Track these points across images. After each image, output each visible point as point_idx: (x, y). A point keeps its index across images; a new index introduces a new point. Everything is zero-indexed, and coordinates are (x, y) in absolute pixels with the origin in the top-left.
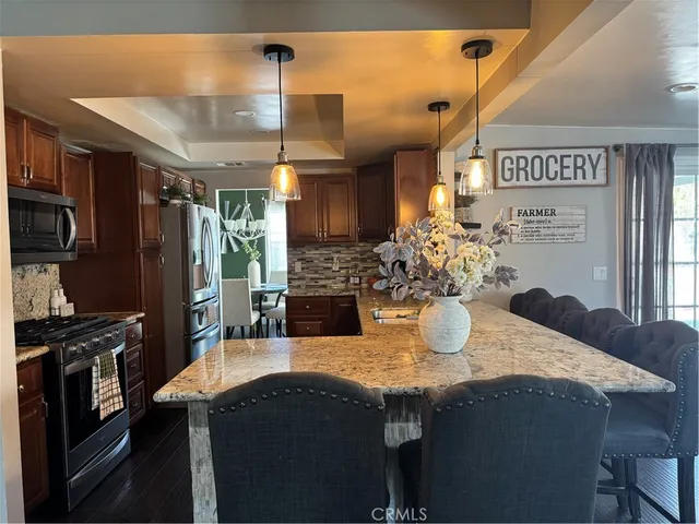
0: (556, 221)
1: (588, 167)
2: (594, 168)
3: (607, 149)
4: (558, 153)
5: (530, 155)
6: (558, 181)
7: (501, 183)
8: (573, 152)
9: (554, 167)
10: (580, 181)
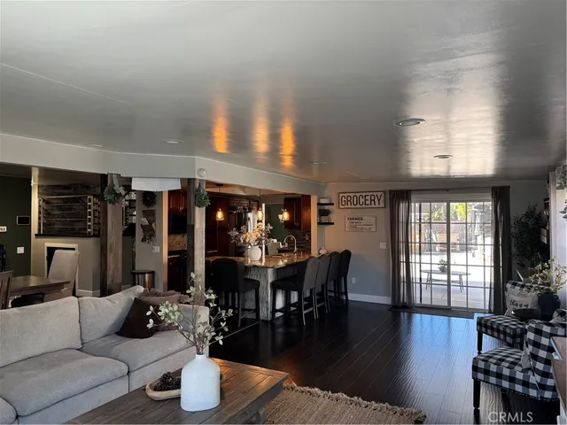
0: (363, 222)
1: (376, 200)
2: (379, 200)
3: (384, 192)
4: (364, 194)
5: (352, 195)
6: (364, 206)
7: (341, 206)
8: (370, 194)
9: (362, 200)
10: (373, 206)
